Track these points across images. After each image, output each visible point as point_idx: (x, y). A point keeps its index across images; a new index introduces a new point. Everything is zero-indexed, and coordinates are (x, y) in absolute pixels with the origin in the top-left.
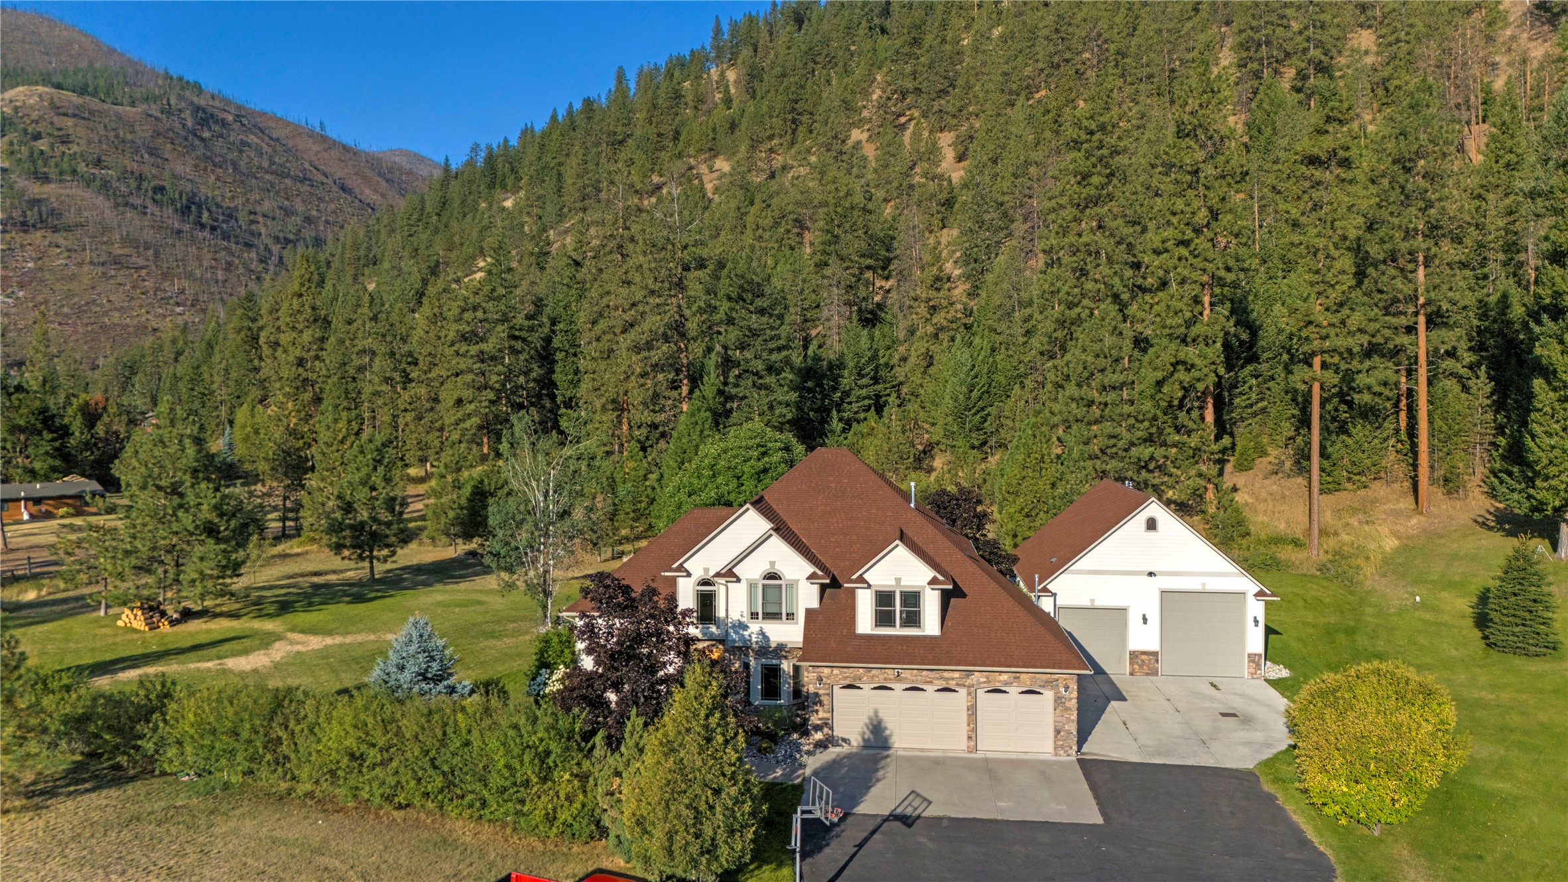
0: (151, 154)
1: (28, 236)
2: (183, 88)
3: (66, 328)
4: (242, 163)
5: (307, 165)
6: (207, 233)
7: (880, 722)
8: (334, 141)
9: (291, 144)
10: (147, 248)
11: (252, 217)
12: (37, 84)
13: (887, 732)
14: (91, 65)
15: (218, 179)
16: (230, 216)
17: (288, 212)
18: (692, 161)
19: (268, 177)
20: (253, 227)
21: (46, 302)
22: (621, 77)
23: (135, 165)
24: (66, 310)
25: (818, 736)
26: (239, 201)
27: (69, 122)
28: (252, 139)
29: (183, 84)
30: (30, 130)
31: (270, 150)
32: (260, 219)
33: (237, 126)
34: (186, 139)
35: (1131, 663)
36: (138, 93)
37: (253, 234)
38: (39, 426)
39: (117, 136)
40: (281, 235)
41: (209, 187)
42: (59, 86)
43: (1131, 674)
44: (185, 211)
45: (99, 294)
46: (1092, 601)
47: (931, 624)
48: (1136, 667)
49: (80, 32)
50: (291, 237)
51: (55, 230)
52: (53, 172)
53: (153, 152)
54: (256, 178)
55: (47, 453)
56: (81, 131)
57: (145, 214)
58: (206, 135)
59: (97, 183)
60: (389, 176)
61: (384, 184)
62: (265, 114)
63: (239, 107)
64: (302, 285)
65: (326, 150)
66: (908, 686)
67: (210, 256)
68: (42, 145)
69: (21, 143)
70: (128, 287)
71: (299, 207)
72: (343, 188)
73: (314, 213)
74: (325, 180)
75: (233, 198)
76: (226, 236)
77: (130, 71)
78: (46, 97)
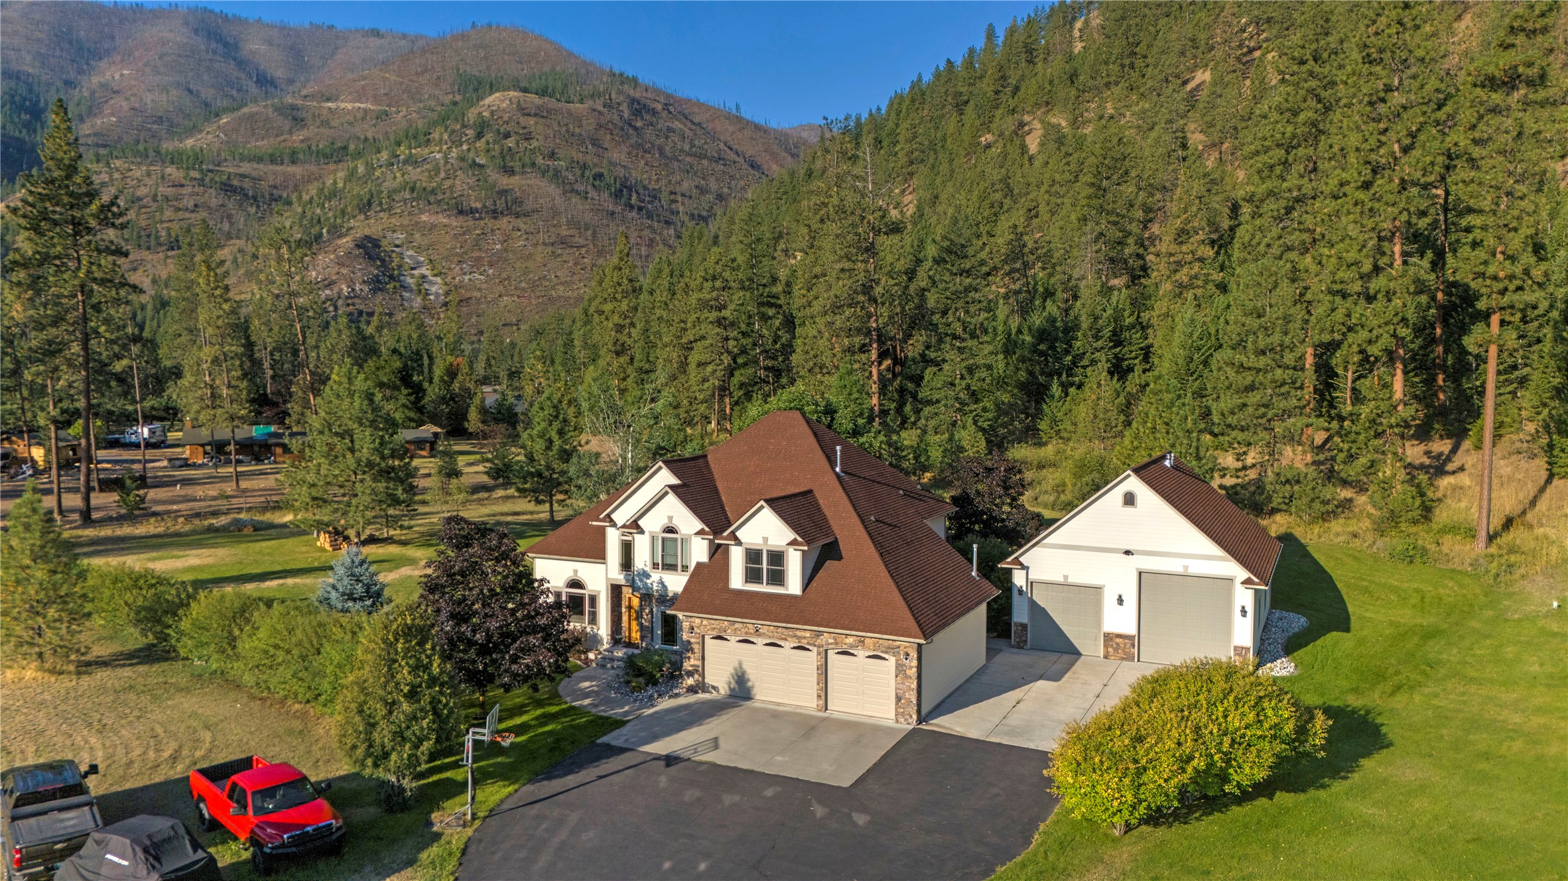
0: (594, 145)
1: (498, 222)
2: (622, 83)
3: (523, 300)
4: (667, 148)
5: (722, 146)
6: (634, 214)
7: (743, 673)
8: (748, 122)
9: (710, 126)
10: (586, 229)
11: (672, 197)
12: (509, 89)
13: (750, 684)
14: (553, 69)
15: (646, 164)
16: (655, 197)
17: (703, 191)
18: (1027, 118)
19: (688, 159)
20: (673, 206)
21: (509, 278)
22: (991, 34)
23: (580, 155)
24: (523, 285)
25: (690, 681)
26: (663, 183)
27: (532, 121)
28: (677, 125)
29: (623, 79)
30: (502, 130)
31: (691, 134)
32: (679, 199)
33: (664, 114)
34: (622, 129)
35: (1106, 646)
36: (588, 90)
37: (672, 212)
38: (398, 383)
39: (567, 131)
40: (696, 212)
41: (640, 173)
42: (525, 90)
43: (1106, 657)
44: (618, 195)
45: (549, 271)
46: (1066, 577)
47: (794, 584)
48: (1110, 650)
49: (546, 40)
50: (705, 213)
51: (517, 216)
52: (517, 165)
53: (595, 143)
54: (678, 161)
55: (404, 405)
56: (540, 128)
57: (586, 198)
58: (639, 124)
59: (551, 173)
60: (794, 151)
61: (789, 159)
62: (690, 100)
63: (668, 96)
64: (621, 259)
65: (740, 130)
66: (768, 641)
67: (636, 234)
68: (510, 143)
69: (495, 142)
70: (571, 264)
71: (713, 185)
72: (752, 166)
73: (726, 190)
74: (737, 159)
75: (658, 180)
76: (650, 216)
77: (583, 71)
78: (516, 100)
